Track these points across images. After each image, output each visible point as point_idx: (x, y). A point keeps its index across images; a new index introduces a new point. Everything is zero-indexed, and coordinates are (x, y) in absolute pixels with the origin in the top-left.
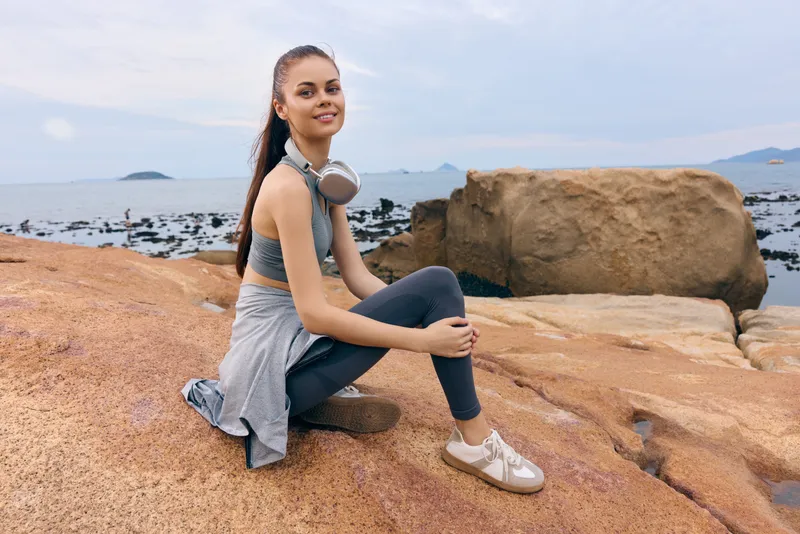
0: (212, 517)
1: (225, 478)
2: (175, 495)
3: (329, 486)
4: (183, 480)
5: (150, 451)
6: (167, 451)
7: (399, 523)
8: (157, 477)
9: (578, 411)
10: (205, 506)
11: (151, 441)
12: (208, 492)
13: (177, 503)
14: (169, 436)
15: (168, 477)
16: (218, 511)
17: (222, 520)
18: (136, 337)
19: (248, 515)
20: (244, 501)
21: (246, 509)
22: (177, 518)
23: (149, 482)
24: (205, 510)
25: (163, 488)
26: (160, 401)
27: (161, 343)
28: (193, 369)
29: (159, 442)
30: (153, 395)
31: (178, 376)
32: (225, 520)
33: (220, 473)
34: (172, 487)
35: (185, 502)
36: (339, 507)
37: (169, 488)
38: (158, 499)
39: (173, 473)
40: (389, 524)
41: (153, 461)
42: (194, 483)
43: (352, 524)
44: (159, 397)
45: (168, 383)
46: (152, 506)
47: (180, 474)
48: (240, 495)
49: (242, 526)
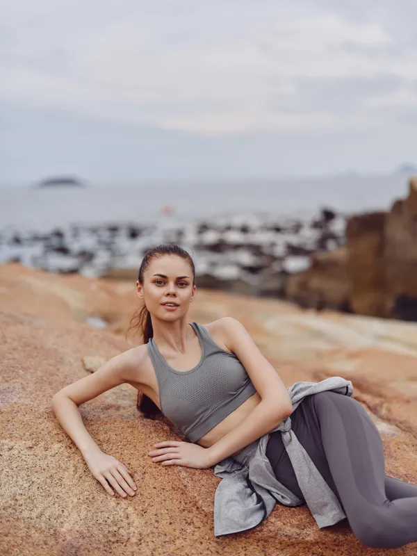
0: (50, 475)
1: (62, 449)
2: (23, 457)
3: (141, 459)
4: (31, 448)
5: (9, 425)
6: (21, 426)
7: (189, 488)
8: (12, 444)
9: (401, 426)
10: (45, 466)
11: (10, 418)
12: (49, 458)
13: (25, 463)
14: (24, 415)
15: (20, 445)
16: (54, 471)
17: (56, 477)
18: (9, 340)
19: (76, 476)
20: (74, 466)
21: (75, 472)
22: (23, 473)
23: (6, 447)
24: (44, 470)
25: (16, 452)
26: (21, 390)
27: (28, 346)
28: (51, 368)
29: (15, 420)
30: (16, 384)
31: (38, 372)
32: (59, 477)
33: (60, 445)
34: (22, 452)
35: (31, 463)
36: (146, 475)
37: (19, 452)
38: (10, 460)
39: (24, 442)
40: (182, 489)
41: (10, 432)
42: (39, 450)
43: (155, 488)
44: (20, 387)
45: (29, 377)
46: (6, 463)
47: (29, 444)
48: (72, 462)
49: (71, 483)
